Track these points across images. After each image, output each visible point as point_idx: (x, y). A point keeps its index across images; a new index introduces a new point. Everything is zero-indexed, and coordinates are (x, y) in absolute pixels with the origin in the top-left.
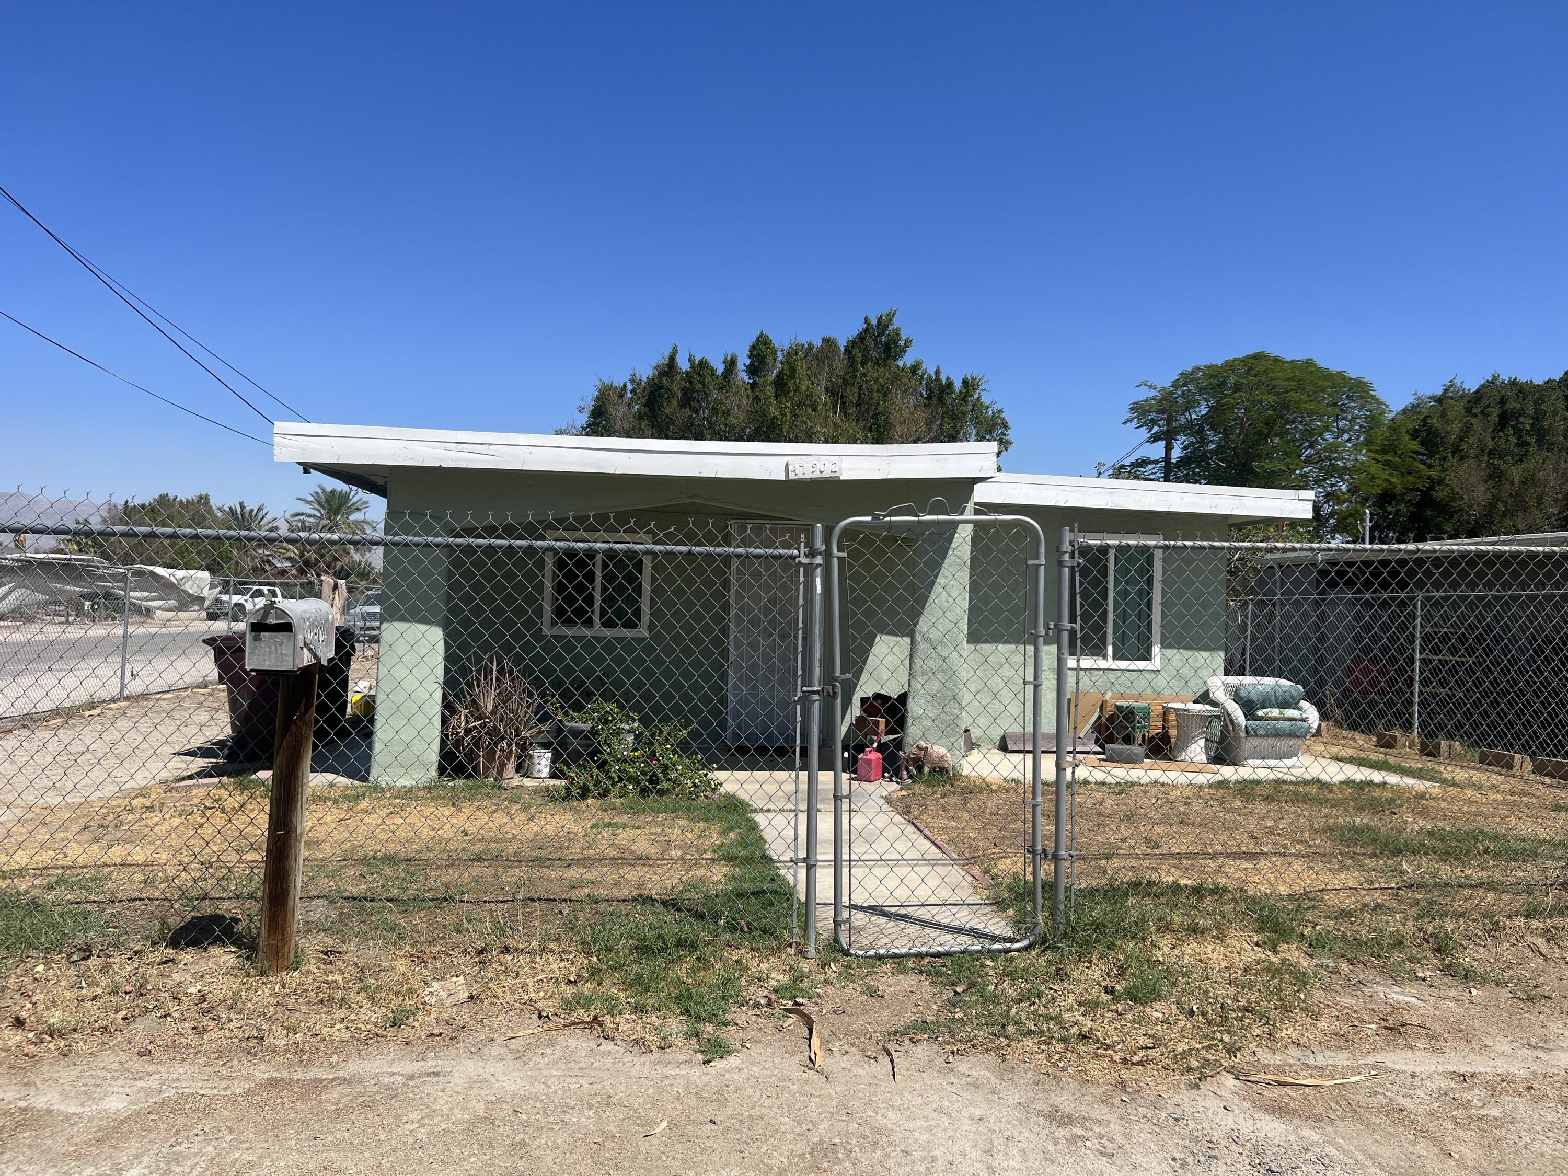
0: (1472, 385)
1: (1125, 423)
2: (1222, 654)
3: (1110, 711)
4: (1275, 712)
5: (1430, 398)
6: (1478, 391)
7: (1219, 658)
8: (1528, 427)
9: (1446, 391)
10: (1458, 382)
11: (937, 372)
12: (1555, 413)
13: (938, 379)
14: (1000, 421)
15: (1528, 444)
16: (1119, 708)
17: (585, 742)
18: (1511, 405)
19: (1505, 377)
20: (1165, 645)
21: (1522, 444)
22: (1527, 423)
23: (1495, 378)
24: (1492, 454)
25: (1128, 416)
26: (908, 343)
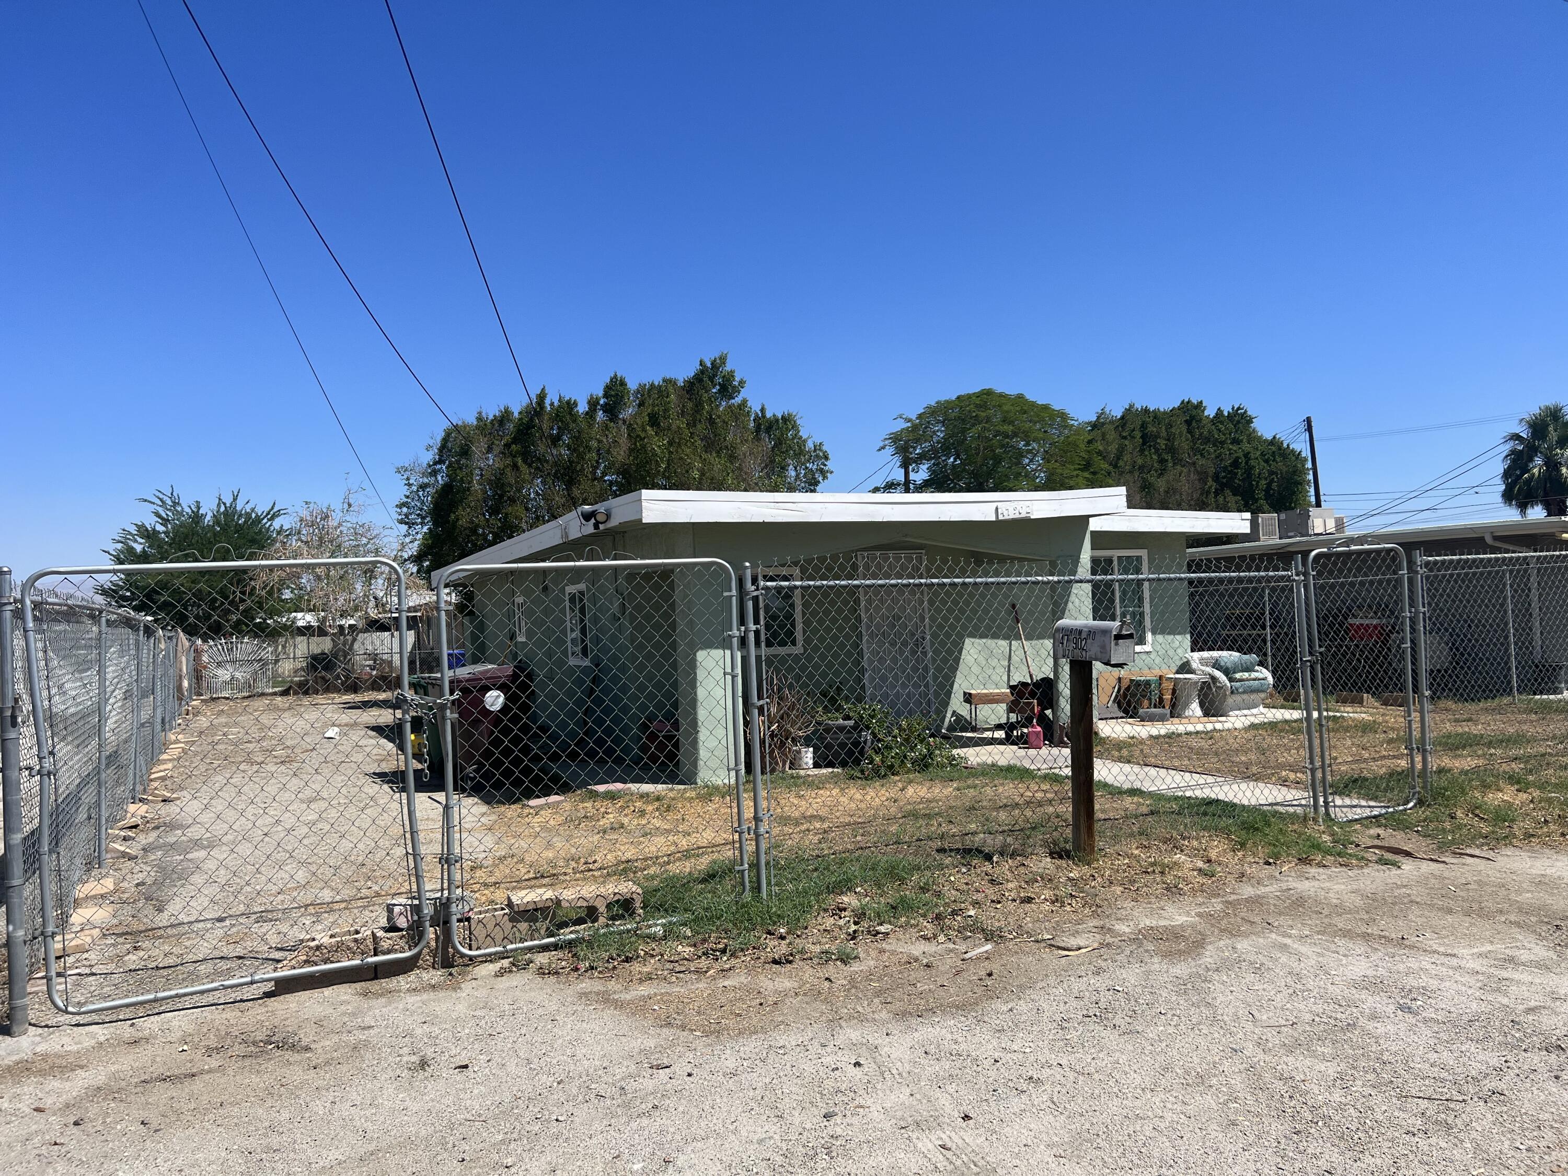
0: (1117, 412)
1: (879, 450)
2: (1188, 636)
3: (1125, 684)
4: (1246, 675)
5: (1086, 423)
6: (1123, 418)
7: (1187, 640)
8: (1164, 447)
9: (1098, 417)
10: (1107, 411)
11: (763, 410)
12: (1181, 434)
13: (764, 416)
14: (821, 454)
15: (1167, 461)
16: (1132, 681)
17: (848, 736)
18: (1151, 429)
19: (1138, 406)
20: (1154, 633)
21: (1162, 461)
22: (1162, 443)
23: (1131, 406)
24: (1141, 468)
25: (882, 444)
26: (742, 383)
